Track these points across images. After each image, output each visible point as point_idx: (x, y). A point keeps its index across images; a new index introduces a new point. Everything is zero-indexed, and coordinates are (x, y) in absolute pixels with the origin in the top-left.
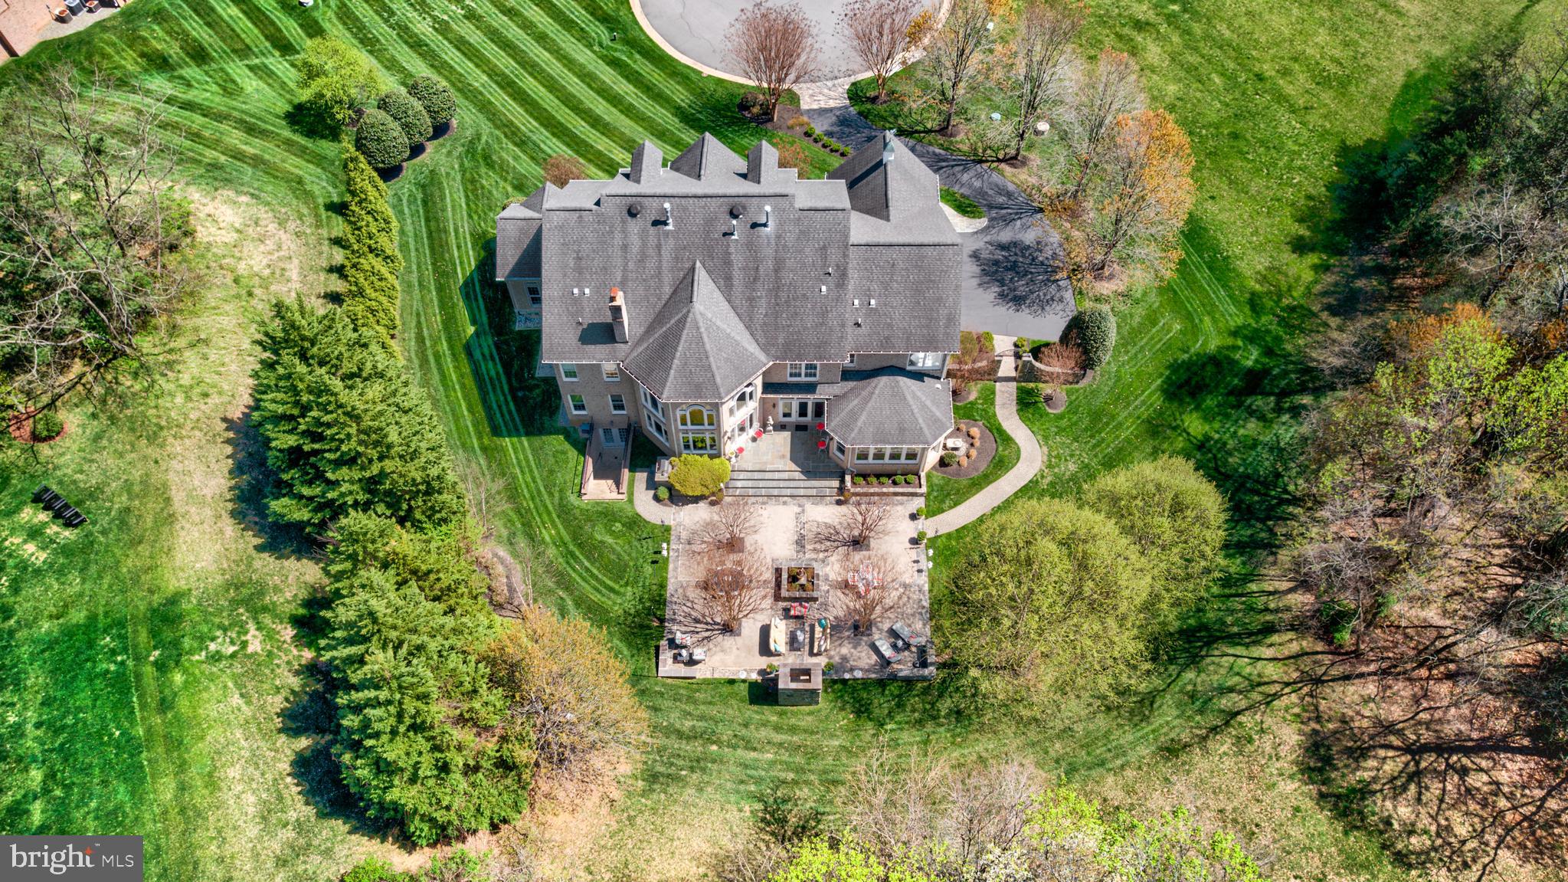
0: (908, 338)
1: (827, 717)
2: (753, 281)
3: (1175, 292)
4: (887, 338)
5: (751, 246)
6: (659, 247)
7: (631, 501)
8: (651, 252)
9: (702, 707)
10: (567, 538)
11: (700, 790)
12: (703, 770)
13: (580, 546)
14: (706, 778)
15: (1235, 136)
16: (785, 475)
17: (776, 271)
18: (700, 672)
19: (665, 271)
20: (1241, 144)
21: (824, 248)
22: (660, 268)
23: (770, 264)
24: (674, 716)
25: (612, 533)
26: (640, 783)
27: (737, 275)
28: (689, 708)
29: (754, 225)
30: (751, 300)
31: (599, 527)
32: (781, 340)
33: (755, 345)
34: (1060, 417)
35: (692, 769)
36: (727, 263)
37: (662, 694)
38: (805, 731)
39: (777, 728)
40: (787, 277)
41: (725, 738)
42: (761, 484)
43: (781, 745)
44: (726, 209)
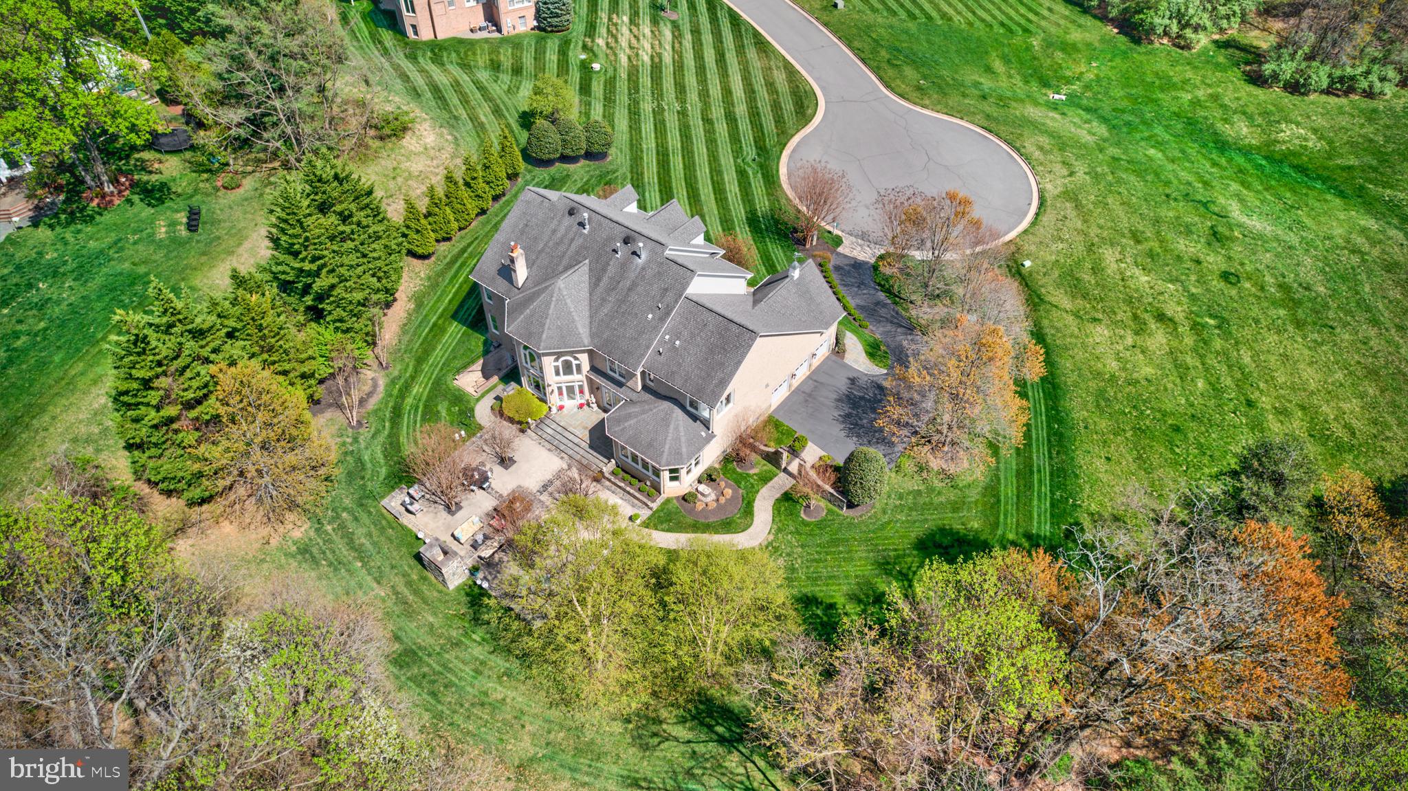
0: (686, 381)
1: (447, 602)
2: (611, 289)
3: (999, 501)
4: (673, 373)
5: (624, 266)
6: (573, 240)
7: (478, 400)
8: (566, 241)
9: (383, 539)
10: (424, 398)
11: (320, 578)
12: (336, 569)
13: (426, 406)
14: (331, 575)
15: (1177, 429)
16: (576, 440)
17: (630, 289)
18: (406, 520)
19: (567, 257)
20: (1178, 439)
21: (666, 290)
22: (565, 253)
23: (628, 283)
24: (360, 531)
25: (449, 410)
26: (294, 548)
27: (605, 280)
28: (375, 532)
29: (634, 253)
30: (604, 300)
31: (446, 404)
32: (605, 336)
33: (587, 330)
34: (805, 524)
35: (330, 564)
36: (604, 270)
37: (370, 513)
38: (423, 599)
39: (409, 584)
40: (633, 297)
41: (372, 564)
42: (558, 437)
43: (397, 593)
44: (623, 235)
